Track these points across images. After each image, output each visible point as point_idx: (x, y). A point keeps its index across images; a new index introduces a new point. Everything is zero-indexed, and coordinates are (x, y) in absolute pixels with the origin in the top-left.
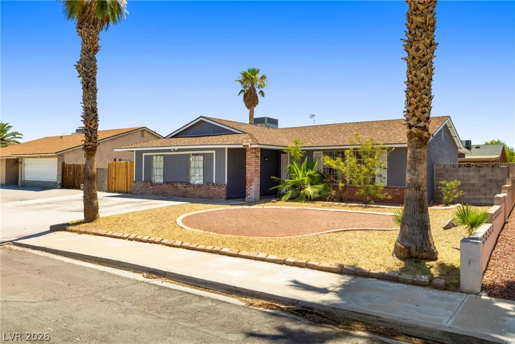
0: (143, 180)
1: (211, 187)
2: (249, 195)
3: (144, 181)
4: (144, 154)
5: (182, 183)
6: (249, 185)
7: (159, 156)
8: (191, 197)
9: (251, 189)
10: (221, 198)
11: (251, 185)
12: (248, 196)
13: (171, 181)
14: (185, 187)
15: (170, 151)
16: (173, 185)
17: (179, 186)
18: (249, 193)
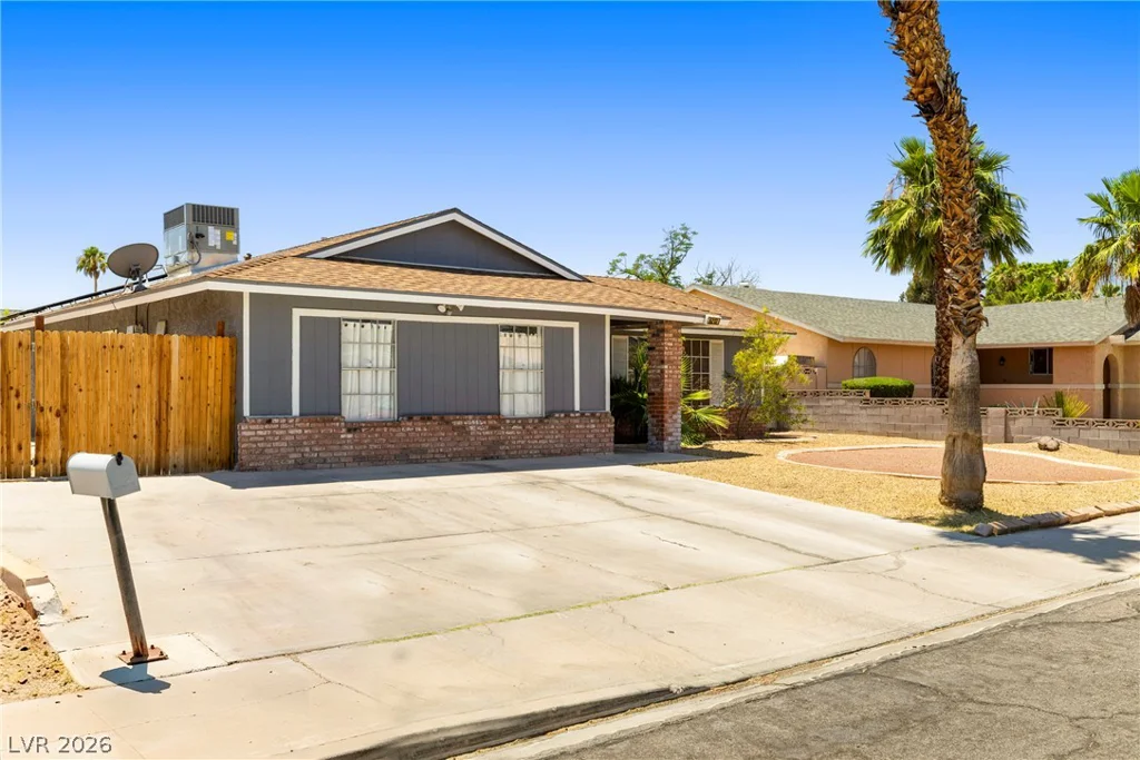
0: (296, 410)
1: (576, 421)
2: (670, 434)
3: (301, 414)
4: (297, 313)
5: (482, 415)
6: (670, 411)
7: (368, 325)
8: (512, 457)
9: (675, 421)
10: (602, 450)
11: (674, 413)
12: (670, 439)
13: (441, 409)
14: (492, 428)
15: (433, 309)
16: (448, 423)
17: (473, 424)
18: (671, 430)
